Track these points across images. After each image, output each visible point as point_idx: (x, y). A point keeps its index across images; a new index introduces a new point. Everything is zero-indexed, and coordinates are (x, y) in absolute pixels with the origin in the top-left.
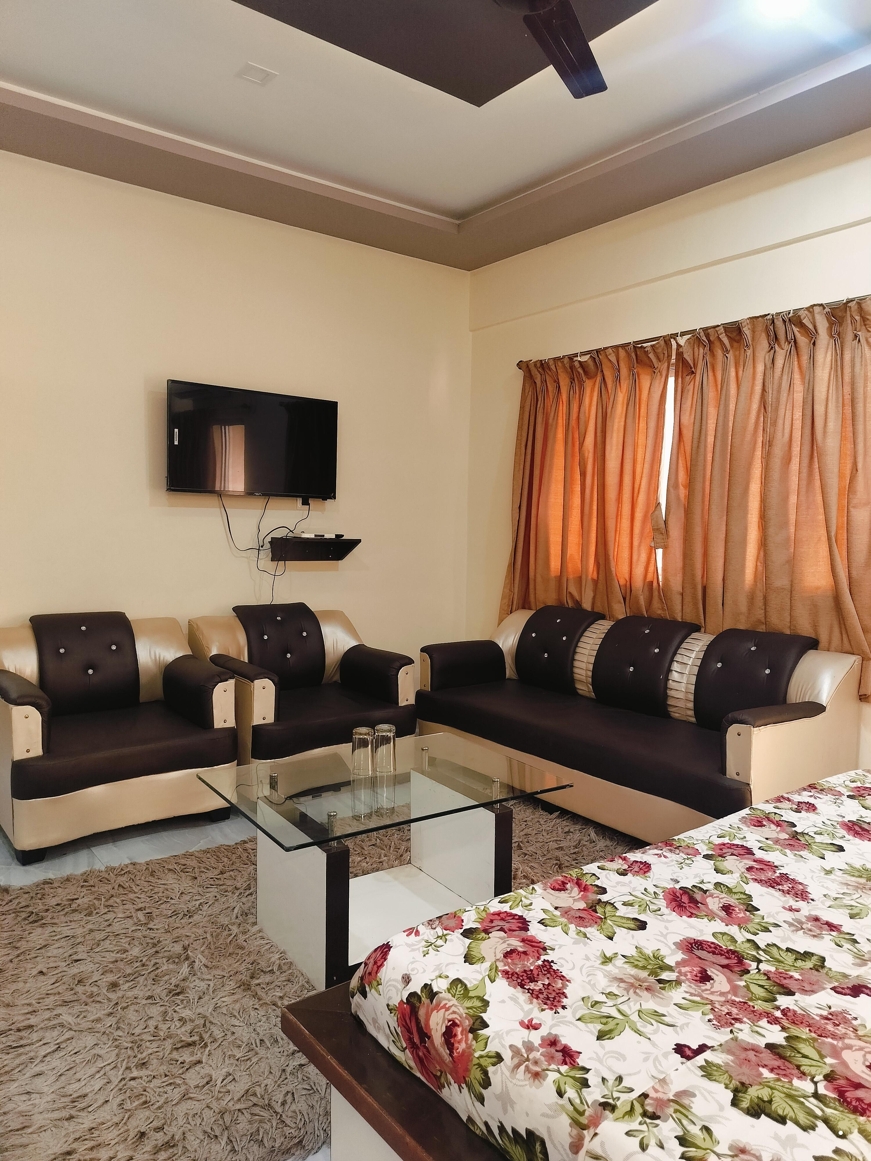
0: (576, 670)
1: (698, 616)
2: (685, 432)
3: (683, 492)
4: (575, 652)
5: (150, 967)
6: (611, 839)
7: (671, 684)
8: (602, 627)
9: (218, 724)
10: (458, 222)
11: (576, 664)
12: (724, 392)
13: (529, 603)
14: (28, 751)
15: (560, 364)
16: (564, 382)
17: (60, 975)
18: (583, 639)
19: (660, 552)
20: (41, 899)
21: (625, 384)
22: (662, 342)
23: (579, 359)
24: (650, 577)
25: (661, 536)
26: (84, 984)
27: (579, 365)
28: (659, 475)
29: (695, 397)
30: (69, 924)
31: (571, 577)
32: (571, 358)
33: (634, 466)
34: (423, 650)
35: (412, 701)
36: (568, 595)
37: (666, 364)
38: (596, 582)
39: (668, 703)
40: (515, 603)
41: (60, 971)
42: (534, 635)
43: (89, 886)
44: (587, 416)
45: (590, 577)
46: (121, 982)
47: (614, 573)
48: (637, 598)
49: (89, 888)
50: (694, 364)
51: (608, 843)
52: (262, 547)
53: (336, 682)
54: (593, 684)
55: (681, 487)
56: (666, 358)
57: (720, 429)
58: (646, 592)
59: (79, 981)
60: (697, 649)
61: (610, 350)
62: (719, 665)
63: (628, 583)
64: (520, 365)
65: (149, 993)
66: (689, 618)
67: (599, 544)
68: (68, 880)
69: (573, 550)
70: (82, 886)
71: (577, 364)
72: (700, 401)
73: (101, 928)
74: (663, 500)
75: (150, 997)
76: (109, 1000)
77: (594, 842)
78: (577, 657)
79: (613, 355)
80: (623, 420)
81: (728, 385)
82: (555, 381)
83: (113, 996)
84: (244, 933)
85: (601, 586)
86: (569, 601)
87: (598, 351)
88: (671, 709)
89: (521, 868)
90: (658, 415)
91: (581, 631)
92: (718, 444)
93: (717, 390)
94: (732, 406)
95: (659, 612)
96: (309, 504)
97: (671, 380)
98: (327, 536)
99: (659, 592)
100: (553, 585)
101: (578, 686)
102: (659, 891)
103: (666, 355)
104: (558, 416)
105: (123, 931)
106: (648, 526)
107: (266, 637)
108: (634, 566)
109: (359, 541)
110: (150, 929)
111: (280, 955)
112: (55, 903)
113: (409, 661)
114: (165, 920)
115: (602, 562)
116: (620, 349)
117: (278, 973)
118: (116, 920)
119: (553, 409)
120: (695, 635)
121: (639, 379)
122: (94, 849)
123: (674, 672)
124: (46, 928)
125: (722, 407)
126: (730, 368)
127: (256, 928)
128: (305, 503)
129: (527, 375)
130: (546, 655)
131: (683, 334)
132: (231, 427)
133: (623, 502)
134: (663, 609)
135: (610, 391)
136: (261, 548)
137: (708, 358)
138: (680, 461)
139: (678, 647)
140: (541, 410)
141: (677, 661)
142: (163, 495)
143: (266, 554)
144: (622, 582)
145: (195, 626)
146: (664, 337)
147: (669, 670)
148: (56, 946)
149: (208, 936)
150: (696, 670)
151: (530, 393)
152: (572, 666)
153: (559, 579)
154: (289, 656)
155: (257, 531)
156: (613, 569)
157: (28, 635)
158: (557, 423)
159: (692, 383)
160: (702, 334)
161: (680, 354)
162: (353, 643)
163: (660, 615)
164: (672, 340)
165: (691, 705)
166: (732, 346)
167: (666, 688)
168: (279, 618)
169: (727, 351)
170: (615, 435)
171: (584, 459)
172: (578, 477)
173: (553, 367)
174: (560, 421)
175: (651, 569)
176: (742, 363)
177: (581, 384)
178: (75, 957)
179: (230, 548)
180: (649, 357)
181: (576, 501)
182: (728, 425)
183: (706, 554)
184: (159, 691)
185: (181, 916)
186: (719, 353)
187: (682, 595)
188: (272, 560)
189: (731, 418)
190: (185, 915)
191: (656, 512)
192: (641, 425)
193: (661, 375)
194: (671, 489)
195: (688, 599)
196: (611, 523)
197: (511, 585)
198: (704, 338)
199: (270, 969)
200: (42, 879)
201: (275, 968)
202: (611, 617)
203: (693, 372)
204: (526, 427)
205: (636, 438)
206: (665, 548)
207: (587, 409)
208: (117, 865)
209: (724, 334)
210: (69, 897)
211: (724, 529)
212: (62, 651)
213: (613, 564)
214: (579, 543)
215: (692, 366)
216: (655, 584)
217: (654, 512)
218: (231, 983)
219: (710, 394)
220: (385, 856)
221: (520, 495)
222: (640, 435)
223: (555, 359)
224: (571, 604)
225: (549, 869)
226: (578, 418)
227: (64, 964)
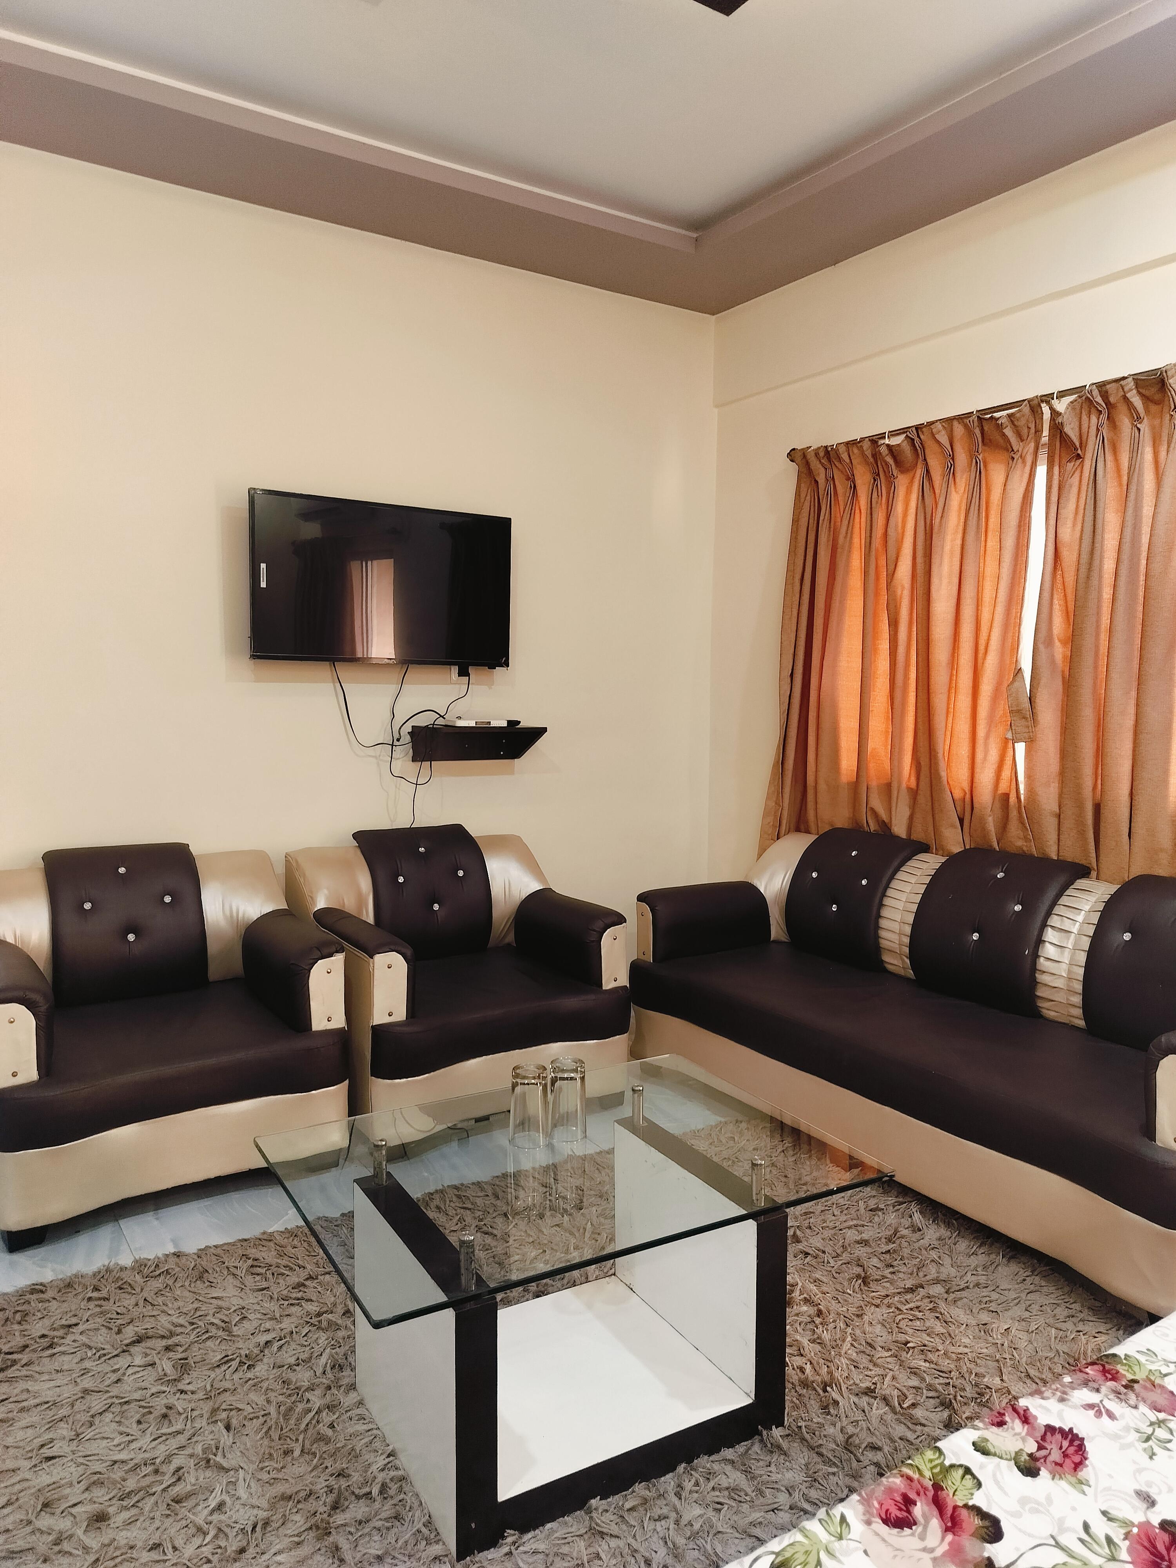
0: (882, 933)
1: (1085, 850)
2: (1065, 553)
3: (1059, 651)
4: (881, 905)
5: (166, 1477)
6: (948, 1225)
7: (1042, 963)
8: (924, 866)
9: (319, 1023)
10: (695, 235)
11: (883, 923)
12: (1133, 488)
13: (807, 822)
14: (14, 1075)
15: (856, 451)
16: (863, 479)
17: (18, 1487)
18: (894, 884)
19: (1020, 747)
20: (19, 1323)
21: (963, 480)
22: (1026, 409)
23: (887, 441)
24: (1003, 787)
25: (1023, 722)
26: (53, 1511)
27: (887, 452)
28: (1020, 625)
29: (1083, 495)
30: (54, 1376)
31: (874, 783)
32: (874, 440)
33: (978, 610)
34: (642, 898)
35: (623, 980)
36: (869, 813)
37: (1032, 445)
38: (914, 794)
39: (1038, 994)
40: (784, 822)
41: (18, 1478)
42: (814, 875)
43: (100, 1299)
44: (900, 531)
45: (904, 785)
46: (111, 1510)
47: (945, 779)
48: (982, 821)
49: (99, 1302)
50: (1081, 444)
51: (943, 1232)
52: (398, 740)
53: (509, 944)
54: (912, 956)
55: (1057, 644)
56: (1032, 435)
57: (1126, 547)
58: (998, 812)
59: (46, 1505)
60: (1087, 908)
61: (939, 426)
62: (1127, 936)
63: (968, 796)
64: (792, 455)
65: (155, 1539)
66: (1071, 854)
67: (920, 734)
68: (69, 1285)
69: (877, 742)
70: (90, 1299)
71: (884, 450)
72: (1091, 502)
73: (102, 1387)
74: (1026, 664)
75: (156, 1547)
76: (86, 1549)
77: (920, 1230)
78: (885, 912)
79: (943, 432)
80: (960, 536)
81: (1141, 475)
82: (848, 479)
83: (94, 1541)
84: (331, 1408)
85: (923, 799)
86: (870, 822)
87: (918, 428)
88: (1040, 1004)
89: (800, 1284)
90: (1019, 526)
91: (891, 870)
92: (1124, 572)
93: (1120, 485)
94: (1147, 510)
95: (1020, 843)
96: (468, 675)
97: (1041, 471)
98: (495, 723)
99: (1020, 812)
100: (844, 795)
101: (886, 958)
102: (1117, 1535)
103: (1033, 430)
104: (852, 533)
105: (137, 1396)
106: (1002, 706)
107: (401, 880)
108: (978, 770)
109: (543, 730)
110: (182, 1392)
111: (387, 1460)
112: (39, 1334)
113: (619, 919)
114: (208, 1373)
115: (924, 762)
116: (955, 423)
117: (379, 1499)
118: (130, 1371)
119: (845, 522)
120: (1081, 883)
121: (986, 470)
122: (122, 1222)
123: (1047, 944)
124: (16, 1385)
125: (1130, 511)
126: (1143, 446)
127: (353, 1397)
128: (464, 672)
129: (804, 470)
130: (834, 908)
131: (1062, 394)
132: (375, 562)
133: (960, 668)
134: (1026, 839)
135: (937, 491)
136: (396, 743)
137: (1105, 431)
138: (1056, 602)
139: (1054, 903)
140: (826, 522)
141: (1052, 927)
142: (246, 665)
143: (404, 752)
144: (958, 794)
145: (294, 864)
146: (1030, 401)
147: (1040, 941)
148: (23, 1423)
149: (272, 1410)
150: (1086, 943)
151: (808, 498)
152: (877, 927)
153: (855, 786)
154: (436, 907)
155: (390, 717)
156: (943, 774)
157: (39, 881)
158: (851, 543)
159: (1077, 474)
160: (1096, 392)
161: (1057, 428)
162: (535, 886)
163: (1021, 848)
164: (1043, 405)
165: (1077, 1000)
166: (1147, 410)
167: (1034, 968)
168: (422, 850)
169: (1139, 419)
170: (946, 560)
171: (895, 600)
172: (884, 627)
173: (845, 456)
174: (856, 540)
175: (1006, 773)
176: (1165, 438)
177: (891, 481)
178: (46, 1452)
179: (349, 740)
180: (1004, 435)
181: (882, 664)
182: (1140, 541)
183: (1100, 753)
184: (237, 965)
185: (235, 1364)
186: (1125, 423)
187: (1059, 816)
188: (414, 760)
189: (1146, 530)
190: (242, 1363)
191: (1016, 684)
192: (989, 544)
193: (1024, 462)
194: (1041, 647)
195: (1068, 823)
196: (939, 701)
197: (778, 794)
198: (1099, 399)
199: (367, 1490)
200: (29, 1283)
201: (375, 1491)
202: (940, 850)
203: (1078, 457)
204: (801, 551)
205: (982, 565)
206: (1030, 742)
207: (900, 521)
208: (152, 1257)
209: (1135, 391)
210: (64, 1322)
211: (1132, 710)
212: (88, 906)
213: (942, 765)
214: (887, 732)
215: (1078, 444)
216: (1013, 799)
217: (1012, 683)
218: (297, 1517)
219: (1109, 491)
220: (576, 1248)
221: (791, 656)
222: (988, 558)
223: (849, 444)
224: (873, 827)
225: (846, 1283)
226: (886, 534)
227: (28, 1464)
